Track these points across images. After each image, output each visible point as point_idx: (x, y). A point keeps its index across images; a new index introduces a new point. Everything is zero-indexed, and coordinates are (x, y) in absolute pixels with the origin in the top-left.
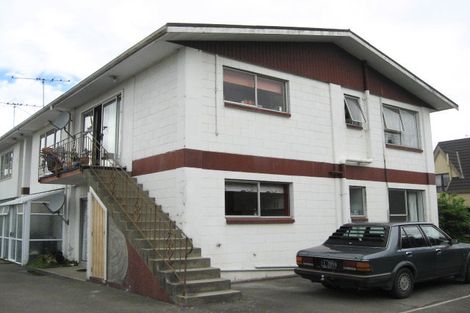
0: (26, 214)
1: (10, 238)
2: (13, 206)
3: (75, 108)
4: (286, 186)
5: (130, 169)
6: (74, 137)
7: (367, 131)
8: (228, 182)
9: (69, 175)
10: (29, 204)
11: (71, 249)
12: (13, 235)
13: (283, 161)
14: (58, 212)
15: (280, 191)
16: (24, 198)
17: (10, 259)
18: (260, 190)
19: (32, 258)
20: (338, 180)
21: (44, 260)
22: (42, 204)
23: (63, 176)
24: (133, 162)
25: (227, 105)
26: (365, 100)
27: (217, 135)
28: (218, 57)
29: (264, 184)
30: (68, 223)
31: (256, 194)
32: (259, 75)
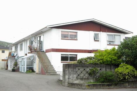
0: (25, 60)
1: (22, 67)
2: (23, 59)
3: (36, 36)
4: (76, 55)
5: (45, 51)
6: (36, 43)
7: (100, 41)
8: (62, 55)
9: (33, 52)
10: (26, 58)
11: (35, 69)
12: (23, 66)
13: (75, 50)
14: (33, 60)
15: (75, 56)
16: (26, 57)
17: (22, 71)
18: (69, 56)
19: (27, 71)
20: (90, 53)
21: (29, 71)
22: (29, 58)
23: (32, 52)
24: (46, 50)
25: (62, 39)
26: (100, 34)
27: (59, 45)
28: (60, 29)
29: (70, 55)
30: (35, 63)
31: (68, 57)
32: (70, 32)
